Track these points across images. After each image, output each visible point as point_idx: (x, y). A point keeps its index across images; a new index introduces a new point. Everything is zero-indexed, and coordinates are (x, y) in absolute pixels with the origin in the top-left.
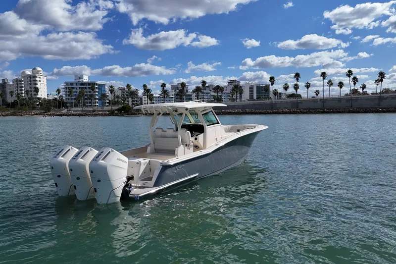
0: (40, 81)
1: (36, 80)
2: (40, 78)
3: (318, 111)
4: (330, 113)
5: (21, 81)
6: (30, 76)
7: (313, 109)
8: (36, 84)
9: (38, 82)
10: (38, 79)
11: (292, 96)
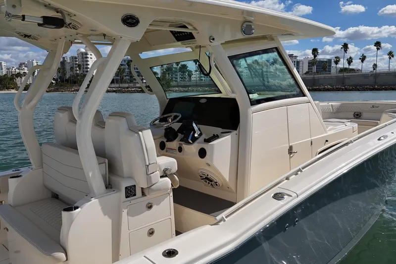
0: (91, 58)
1: (87, 58)
2: (91, 55)
3: (367, 88)
4: (381, 90)
5: (76, 58)
6: (82, 53)
7: (361, 86)
8: (87, 61)
9: (89, 59)
10: (89, 56)
11: (344, 70)
